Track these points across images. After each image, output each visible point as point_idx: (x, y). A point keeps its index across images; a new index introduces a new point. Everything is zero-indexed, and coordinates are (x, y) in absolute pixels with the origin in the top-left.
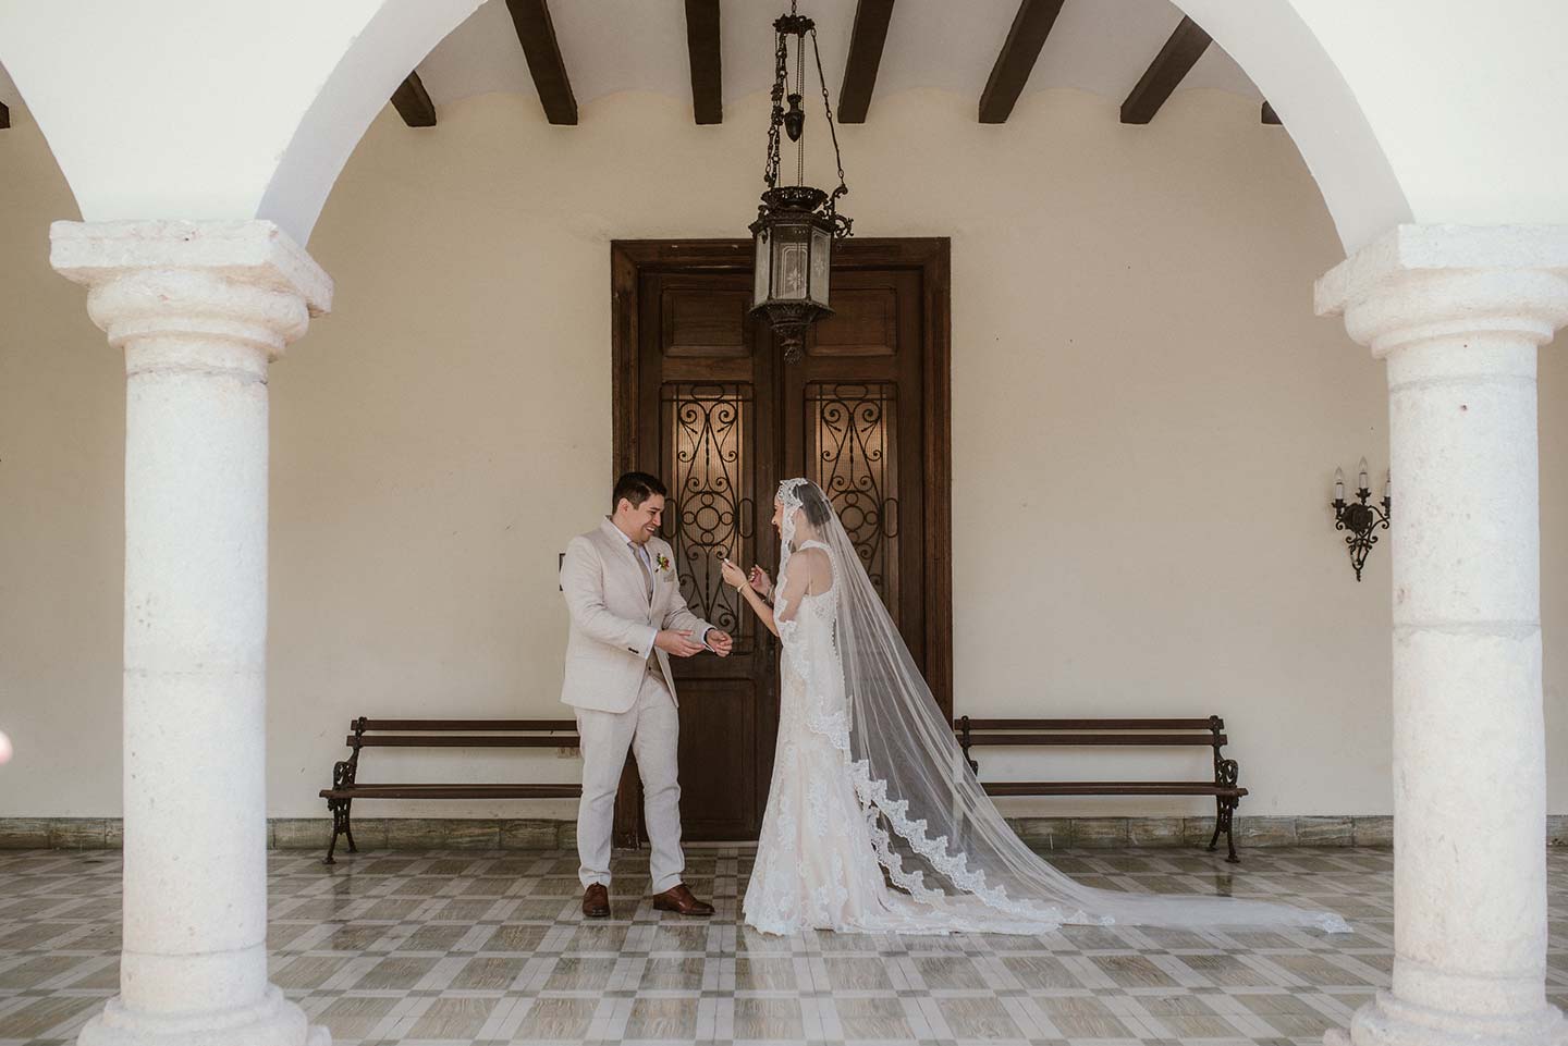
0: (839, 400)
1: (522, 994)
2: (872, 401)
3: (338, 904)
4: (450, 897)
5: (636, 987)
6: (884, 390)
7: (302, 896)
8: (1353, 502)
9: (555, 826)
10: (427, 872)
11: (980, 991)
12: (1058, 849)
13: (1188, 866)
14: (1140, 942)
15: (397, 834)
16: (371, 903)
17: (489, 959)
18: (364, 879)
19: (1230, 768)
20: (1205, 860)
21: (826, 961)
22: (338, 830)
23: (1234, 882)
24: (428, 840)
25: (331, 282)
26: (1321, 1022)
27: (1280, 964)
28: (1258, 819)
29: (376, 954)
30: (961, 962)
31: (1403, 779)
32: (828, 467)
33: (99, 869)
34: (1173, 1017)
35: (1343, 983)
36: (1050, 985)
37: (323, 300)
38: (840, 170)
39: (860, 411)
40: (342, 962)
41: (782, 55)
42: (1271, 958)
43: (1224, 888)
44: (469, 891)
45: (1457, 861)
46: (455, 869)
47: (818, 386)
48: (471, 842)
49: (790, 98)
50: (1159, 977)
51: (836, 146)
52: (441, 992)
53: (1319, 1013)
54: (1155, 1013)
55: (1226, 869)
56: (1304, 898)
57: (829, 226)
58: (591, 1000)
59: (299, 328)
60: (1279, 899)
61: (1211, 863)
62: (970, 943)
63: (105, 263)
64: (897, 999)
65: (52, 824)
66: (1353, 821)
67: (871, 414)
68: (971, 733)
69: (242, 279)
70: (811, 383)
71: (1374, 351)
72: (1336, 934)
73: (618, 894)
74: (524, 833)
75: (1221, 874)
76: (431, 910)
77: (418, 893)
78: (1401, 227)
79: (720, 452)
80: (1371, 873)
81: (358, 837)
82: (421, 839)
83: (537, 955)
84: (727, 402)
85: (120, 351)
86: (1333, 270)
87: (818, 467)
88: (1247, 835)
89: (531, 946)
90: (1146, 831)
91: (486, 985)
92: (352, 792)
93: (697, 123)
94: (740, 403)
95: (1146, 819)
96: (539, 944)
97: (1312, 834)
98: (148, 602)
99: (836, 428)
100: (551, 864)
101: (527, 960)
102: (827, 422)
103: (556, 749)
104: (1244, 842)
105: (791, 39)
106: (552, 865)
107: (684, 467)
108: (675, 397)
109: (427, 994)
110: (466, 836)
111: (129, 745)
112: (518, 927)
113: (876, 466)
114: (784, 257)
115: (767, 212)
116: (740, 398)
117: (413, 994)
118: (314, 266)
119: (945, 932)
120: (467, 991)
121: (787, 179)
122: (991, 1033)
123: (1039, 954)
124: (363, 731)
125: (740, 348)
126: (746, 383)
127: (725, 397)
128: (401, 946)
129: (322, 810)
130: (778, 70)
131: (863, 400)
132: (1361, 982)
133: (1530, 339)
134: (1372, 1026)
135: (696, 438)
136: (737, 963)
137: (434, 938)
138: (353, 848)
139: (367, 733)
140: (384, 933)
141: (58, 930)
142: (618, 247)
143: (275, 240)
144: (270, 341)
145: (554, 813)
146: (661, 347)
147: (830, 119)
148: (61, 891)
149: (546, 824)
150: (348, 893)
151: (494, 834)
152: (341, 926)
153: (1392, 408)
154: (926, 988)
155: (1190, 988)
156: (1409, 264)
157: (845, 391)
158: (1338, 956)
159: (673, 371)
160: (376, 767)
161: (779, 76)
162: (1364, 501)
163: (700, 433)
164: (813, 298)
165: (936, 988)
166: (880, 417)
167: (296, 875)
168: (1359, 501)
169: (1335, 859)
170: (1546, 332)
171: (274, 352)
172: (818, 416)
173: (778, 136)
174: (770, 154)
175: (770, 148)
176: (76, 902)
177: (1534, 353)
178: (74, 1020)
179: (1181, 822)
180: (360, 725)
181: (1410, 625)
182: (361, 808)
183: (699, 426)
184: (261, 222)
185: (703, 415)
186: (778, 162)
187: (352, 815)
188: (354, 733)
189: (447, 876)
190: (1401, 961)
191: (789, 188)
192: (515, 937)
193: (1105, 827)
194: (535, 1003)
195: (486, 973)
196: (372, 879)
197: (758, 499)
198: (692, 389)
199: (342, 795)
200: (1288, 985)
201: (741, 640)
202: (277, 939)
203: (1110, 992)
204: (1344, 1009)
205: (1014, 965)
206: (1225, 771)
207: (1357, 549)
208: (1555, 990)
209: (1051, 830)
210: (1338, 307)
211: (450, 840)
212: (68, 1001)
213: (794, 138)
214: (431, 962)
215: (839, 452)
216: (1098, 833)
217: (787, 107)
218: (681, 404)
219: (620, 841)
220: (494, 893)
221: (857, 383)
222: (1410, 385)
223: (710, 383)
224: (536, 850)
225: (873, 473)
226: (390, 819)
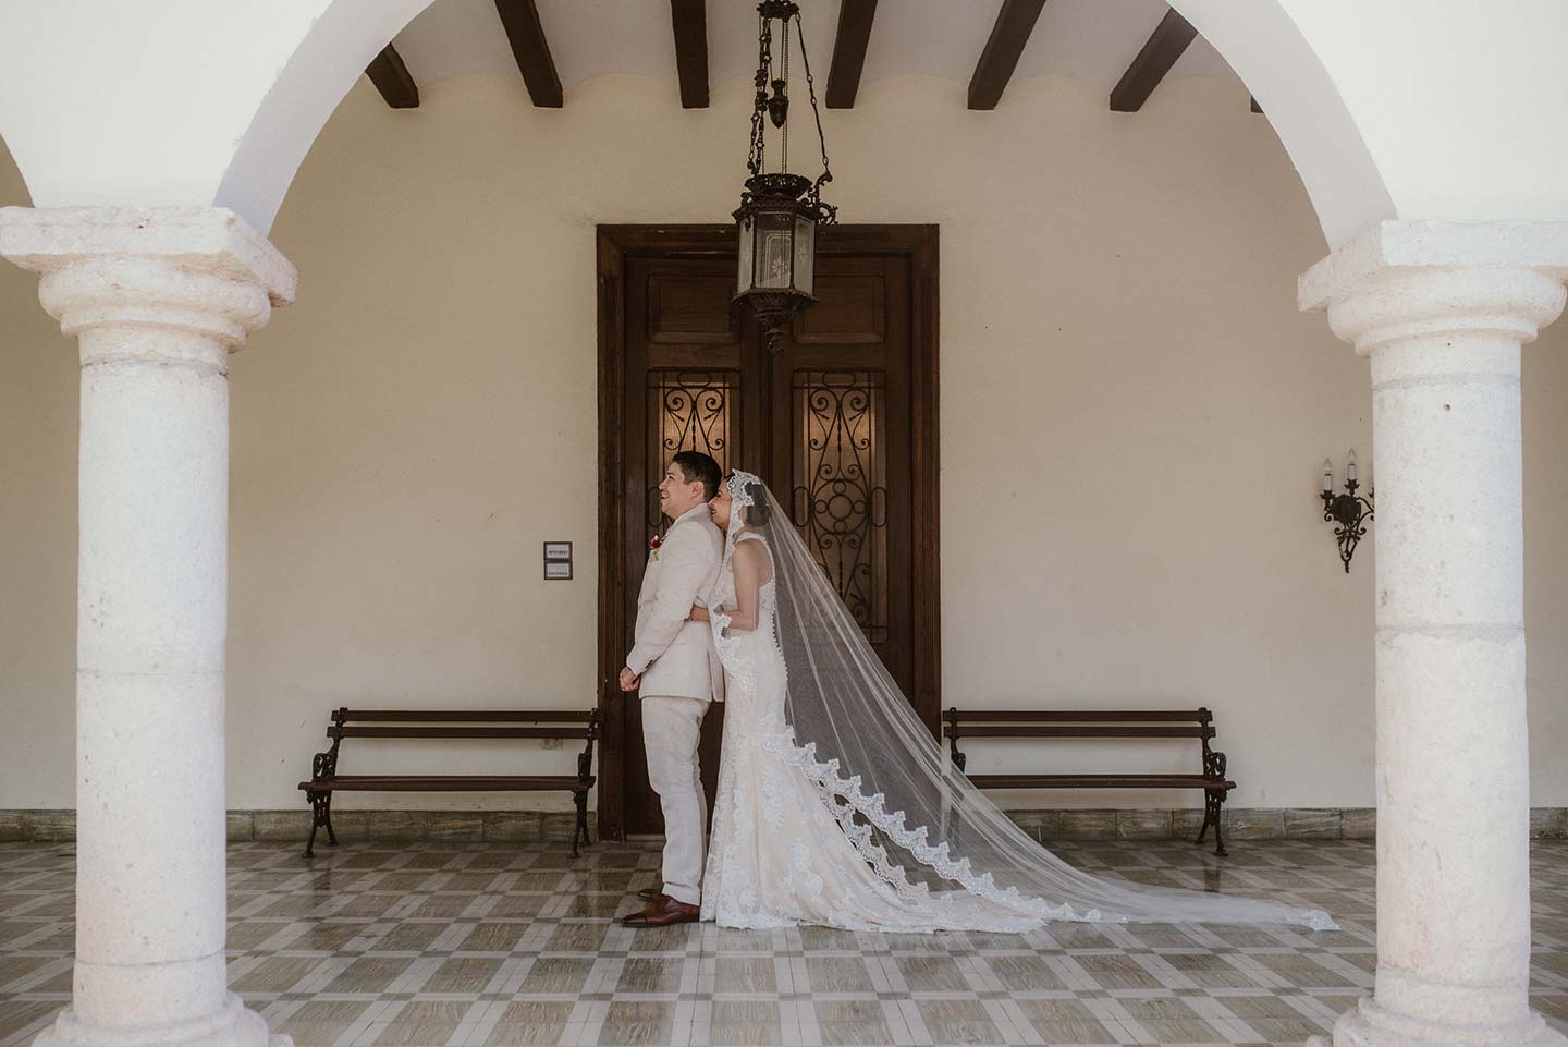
0: (827, 388)
1: (495, 997)
2: (860, 389)
3: (317, 900)
4: (428, 893)
5: (614, 988)
6: (872, 378)
7: (278, 892)
8: (1342, 493)
9: (539, 819)
10: (407, 866)
11: (961, 993)
13: (1178, 859)
14: (1124, 941)
15: (378, 826)
16: (346, 900)
17: (465, 959)
18: (342, 873)
19: (1218, 760)
20: (1192, 853)
21: (807, 960)
22: (318, 823)
23: (1222, 876)
24: (410, 832)
25: (295, 271)
26: (1305, 1026)
27: (1266, 964)
28: (1246, 811)
29: (349, 954)
30: (942, 960)
31: (1386, 783)
32: (816, 455)
34: (1155, 1021)
35: (1328, 985)
36: (1034, 987)
37: (287, 289)
38: (824, 157)
39: (847, 399)
40: (314, 963)
41: (766, 39)
42: (1257, 958)
43: (1212, 883)
44: (448, 887)
45: (1440, 868)
46: (436, 863)
47: (806, 374)
48: (454, 834)
49: (774, 84)
50: (1142, 978)
51: (821, 132)
52: (413, 995)
53: (1303, 1016)
54: (1138, 1017)
55: (1214, 863)
56: (1290, 894)
57: (814, 214)
58: (566, 1003)
59: (259, 317)
60: (1264, 896)
61: (1199, 857)
62: (954, 942)
63: (56, 251)
64: (878, 1002)
65: (26, 816)
66: (1342, 813)
67: (859, 402)
68: (959, 725)
69: (200, 267)
70: (799, 370)
71: (1357, 348)
72: (1322, 931)
73: (601, 890)
74: (508, 826)
75: (1209, 868)
76: (408, 905)
77: (398, 889)
78: (1384, 224)
79: (706, 440)
80: (1358, 868)
81: (339, 830)
82: (402, 831)
83: (515, 955)
84: (713, 389)
85: (72, 342)
86: (1316, 265)
87: (806, 456)
88: (1235, 827)
89: (509, 944)
90: (1134, 824)
91: (460, 988)
92: (331, 784)
93: (684, 107)
94: (727, 391)
95: (1134, 811)
96: (516, 943)
97: (1300, 826)
98: (102, 600)
99: (823, 416)
100: (534, 857)
101: (503, 960)
102: (814, 410)
103: (540, 741)
104: (1232, 835)
105: (776, 24)
106: (534, 859)
108: (661, 384)
109: (398, 997)
110: (449, 828)
111: (82, 749)
112: (496, 925)
113: (864, 455)
114: (768, 245)
115: (750, 199)
116: (727, 385)
117: (385, 997)
118: (277, 255)
119: (930, 931)
120: (439, 994)
121: (771, 166)
122: (972, 1038)
123: (1024, 953)
124: (344, 722)
125: (727, 335)
126: (734, 370)
127: (712, 385)
128: (375, 946)
129: (300, 801)
130: (762, 55)
131: (851, 388)
132: (1346, 983)
133: (1514, 338)
134: (1354, 1036)
135: (682, 425)
137: (412, 938)
138: (333, 841)
139: (348, 724)
140: (360, 932)
141: (27, 928)
142: (603, 230)
143: (232, 228)
144: (229, 332)
145: (539, 805)
146: (647, 332)
147: (814, 106)
148: (32, 886)
149: (529, 817)
150: (328, 889)
151: (477, 826)
152: (315, 924)
153: (1376, 407)
154: (907, 990)
155: (1173, 990)
156: (1392, 262)
157: (833, 379)
158: (1323, 955)
159: (660, 357)
160: (358, 758)
161: (762, 60)
162: (1352, 493)
163: (686, 421)
164: (796, 287)
165: (918, 990)
166: (868, 405)
167: (273, 870)
168: (1348, 492)
169: (1323, 852)
170: (1531, 331)
171: (235, 343)
172: (806, 404)
173: (762, 122)
174: (753, 141)
175: (754, 134)
176: (45, 899)
177: (1517, 352)
178: (32, 1026)
179: (1170, 815)
180: (341, 715)
181: (1393, 628)
182: (341, 800)
183: (685, 414)
184: (219, 209)
185: (690, 403)
186: (762, 148)
187: (333, 807)
188: (334, 724)
189: (427, 870)
190: (1384, 968)
191: (774, 175)
192: (492, 936)
193: (1094, 819)
194: (509, 1006)
195: (464, 973)
196: (350, 873)
198: (679, 376)
199: (321, 787)
200: (1273, 986)
202: (241, 938)
203: (1093, 995)
205: (999, 966)
206: (1213, 763)
207: (1346, 540)
208: (1539, 992)
209: (1040, 823)
210: (1321, 303)
211: (432, 833)
212: (30, 1006)
213: (778, 124)
214: (408, 961)
215: (827, 440)
216: (1086, 826)
217: (771, 93)
218: (667, 390)
219: (604, 832)
220: (474, 889)
221: (845, 371)
222: (1393, 384)
223: (697, 370)
224: (519, 842)
225: (861, 462)
226: (371, 811)
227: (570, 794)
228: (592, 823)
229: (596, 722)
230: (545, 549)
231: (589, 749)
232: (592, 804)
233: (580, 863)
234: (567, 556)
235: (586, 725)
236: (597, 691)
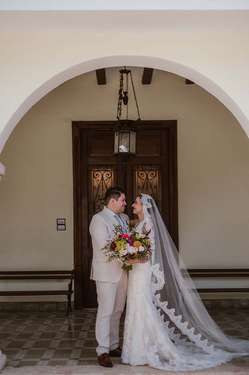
0: (143, 170)
1: (52, 349)
2: (153, 170)
4: (26, 325)
6: (157, 167)
9: (56, 304)
10: (18, 318)
12: (212, 309)
15: (7, 307)
16: (3, 327)
17: (41, 341)
24: (16, 309)
29: (9, 340)
32: (140, 191)
38: (138, 114)
39: (149, 174)
44: (32, 324)
46: (26, 317)
47: (137, 166)
48: (30, 309)
49: (124, 93)
51: (137, 107)
52: (30, 349)
58: (71, 350)
67: (153, 175)
70: (135, 165)
74: (46, 306)
76: (21, 329)
77: (17, 324)
79: (106, 187)
82: (14, 309)
83: (55, 340)
90: (239, 303)
91: (42, 347)
93: (98, 84)
95: (239, 300)
99: (142, 179)
102: (139, 177)
103: (56, 280)
106: (55, 316)
107: (95, 191)
108: (92, 170)
109: (26, 349)
110: (28, 307)
112: (48, 333)
116: (112, 170)
117: (22, 349)
120: (37, 348)
121: (123, 117)
126: (114, 165)
127: (108, 170)
128: (16, 338)
130: (121, 84)
131: (150, 170)
135: (99, 182)
142: (75, 124)
145: (56, 300)
146: (88, 154)
147: (136, 99)
149: (53, 303)
151: (37, 307)
157: (145, 167)
159: (91, 161)
161: (121, 86)
163: (100, 181)
164: (131, 152)
166: (156, 175)
172: (137, 175)
174: (118, 108)
183: (100, 179)
185: (101, 175)
186: (121, 110)
189: (24, 319)
191: (124, 120)
192: (47, 336)
193: (226, 302)
194: (56, 351)
196: (2, 321)
198: (98, 167)
209: (210, 303)
211: (23, 309)
213: (125, 104)
214: (25, 342)
215: (143, 186)
216: (224, 304)
217: (123, 96)
218: (94, 172)
219: (76, 308)
220: (39, 324)
221: (148, 165)
223: (104, 165)
224: (50, 311)
225: (154, 192)
226: (4, 302)
227: (66, 296)
228: (72, 305)
229: (73, 274)
230: (57, 221)
231: (71, 282)
232: (72, 299)
233: (69, 317)
234: (64, 223)
235: (70, 275)
236: (74, 264)
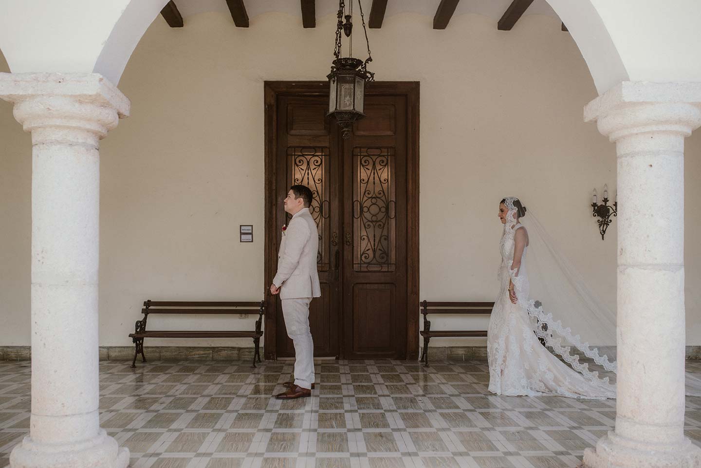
0: (369, 156)
1: (220, 430)
2: (384, 156)
3: (137, 387)
4: (188, 384)
5: (273, 427)
6: (389, 151)
7: (120, 383)
8: (601, 204)
9: (237, 350)
10: (178, 372)
11: (429, 429)
12: (467, 360)
14: (502, 406)
15: (165, 353)
16: (151, 387)
17: (205, 413)
18: (149, 375)
21: (360, 414)
22: (137, 352)
24: (179, 356)
25: (129, 102)
26: (583, 443)
27: (565, 416)
29: (153, 411)
30: (421, 414)
31: (621, 335)
32: (363, 186)
33: (25, 370)
34: (516, 441)
35: (593, 425)
36: (462, 426)
37: (125, 110)
38: (369, 50)
39: (378, 160)
40: (137, 415)
42: (562, 413)
44: (197, 381)
45: (645, 373)
46: (192, 370)
47: (359, 149)
48: (199, 357)
49: (346, 17)
50: (510, 422)
51: (367, 39)
52: (182, 429)
53: (583, 439)
54: (508, 440)
57: (363, 76)
58: (251, 433)
59: (114, 123)
63: (21, 93)
64: (391, 433)
65: (5, 349)
67: (383, 162)
68: (428, 308)
69: (86, 101)
70: (356, 147)
71: (610, 140)
73: (266, 382)
74: (224, 353)
76: (179, 389)
77: (174, 382)
78: (623, 82)
79: (314, 179)
81: (147, 355)
82: (176, 356)
83: (227, 411)
84: (317, 156)
85: (29, 134)
86: (592, 101)
87: (359, 187)
89: (225, 407)
91: (203, 426)
92: (144, 335)
93: (304, 27)
94: (323, 157)
96: (228, 406)
98: (42, 252)
99: (367, 168)
101: (223, 414)
102: (363, 166)
103: (238, 315)
106: (235, 369)
108: (293, 154)
109: (175, 430)
110: (197, 354)
111: (34, 319)
112: (219, 398)
113: (385, 186)
114: (343, 90)
115: (335, 69)
116: (323, 154)
117: (170, 430)
118: (121, 95)
120: (194, 429)
121: (344, 54)
122: (434, 449)
123: (457, 411)
124: (149, 306)
125: (323, 131)
126: (326, 147)
127: (317, 154)
128: (165, 407)
129: (130, 343)
130: (341, 4)
131: (379, 156)
132: (602, 424)
133: (681, 135)
134: (606, 448)
135: (303, 172)
136: (319, 416)
137: (181, 404)
138: (144, 360)
139: (151, 307)
140: (157, 401)
141: (7, 399)
142: (268, 84)
143: (102, 83)
144: (100, 130)
145: (237, 344)
146: (287, 131)
147: (364, 27)
148: (8, 381)
150: (142, 382)
151: (209, 354)
152: (137, 398)
153: (619, 166)
154: (405, 427)
155: (524, 428)
156: (627, 100)
157: (371, 152)
158: (591, 411)
159: (292, 141)
160: (155, 323)
161: (341, 6)
162: (606, 204)
163: (305, 170)
164: (356, 110)
165: (409, 427)
166: (387, 163)
167: (117, 373)
168: (604, 204)
170: (688, 131)
171: (102, 135)
172: (359, 163)
173: (340, 34)
174: (336, 43)
175: (337, 40)
176: (15, 386)
177: (683, 141)
178: (11, 444)
180: (148, 303)
181: (625, 265)
182: (148, 342)
183: (304, 167)
184: (95, 74)
185: (306, 162)
186: (340, 46)
187: (144, 345)
188: (145, 307)
189: (187, 373)
190: (619, 418)
191: (346, 58)
192: (217, 403)
194: (226, 435)
195: (206, 420)
196: (152, 375)
197: (331, 201)
198: (302, 150)
199: (139, 336)
200: (568, 425)
201: (323, 265)
202: (105, 404)
203: (488, 429)
204: (594, 437)
205: (446, 417)
207: (603, 225)
208: (688, 428)
209: (463, 352)
210: (594, 118)
211: (189, 356)
212: (10, 434)
213: (348, 36)
214: (180, 415)
215: (369, 179)
217: (344, 21)
218: (296, 156)
219: (267, 357)
220: (209, 382)
221: (376, 148)
222: (626, 155)
223: (310, 147)
224: (229, 361)
225: (384, 189)
226: (162, 347)
227: (252, 339)
228: (262, 352)
229: (264, 306)
230: (240, 228)
231: (260, 319)
232: (262, 344)
233: (256, 370)
234: (250, 231)
235: (259, 308)
236: (264, 293)
